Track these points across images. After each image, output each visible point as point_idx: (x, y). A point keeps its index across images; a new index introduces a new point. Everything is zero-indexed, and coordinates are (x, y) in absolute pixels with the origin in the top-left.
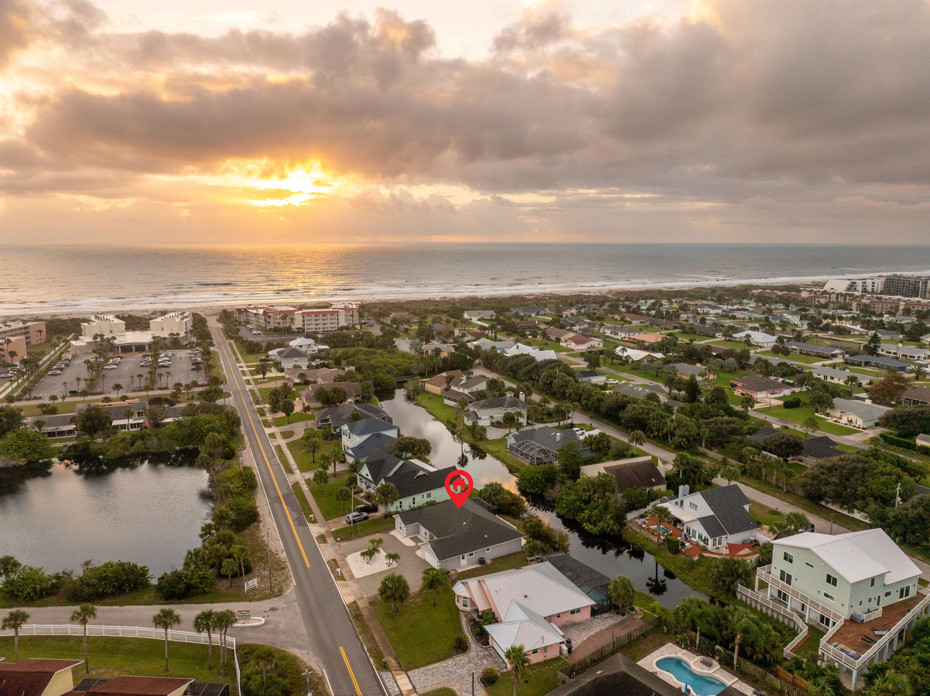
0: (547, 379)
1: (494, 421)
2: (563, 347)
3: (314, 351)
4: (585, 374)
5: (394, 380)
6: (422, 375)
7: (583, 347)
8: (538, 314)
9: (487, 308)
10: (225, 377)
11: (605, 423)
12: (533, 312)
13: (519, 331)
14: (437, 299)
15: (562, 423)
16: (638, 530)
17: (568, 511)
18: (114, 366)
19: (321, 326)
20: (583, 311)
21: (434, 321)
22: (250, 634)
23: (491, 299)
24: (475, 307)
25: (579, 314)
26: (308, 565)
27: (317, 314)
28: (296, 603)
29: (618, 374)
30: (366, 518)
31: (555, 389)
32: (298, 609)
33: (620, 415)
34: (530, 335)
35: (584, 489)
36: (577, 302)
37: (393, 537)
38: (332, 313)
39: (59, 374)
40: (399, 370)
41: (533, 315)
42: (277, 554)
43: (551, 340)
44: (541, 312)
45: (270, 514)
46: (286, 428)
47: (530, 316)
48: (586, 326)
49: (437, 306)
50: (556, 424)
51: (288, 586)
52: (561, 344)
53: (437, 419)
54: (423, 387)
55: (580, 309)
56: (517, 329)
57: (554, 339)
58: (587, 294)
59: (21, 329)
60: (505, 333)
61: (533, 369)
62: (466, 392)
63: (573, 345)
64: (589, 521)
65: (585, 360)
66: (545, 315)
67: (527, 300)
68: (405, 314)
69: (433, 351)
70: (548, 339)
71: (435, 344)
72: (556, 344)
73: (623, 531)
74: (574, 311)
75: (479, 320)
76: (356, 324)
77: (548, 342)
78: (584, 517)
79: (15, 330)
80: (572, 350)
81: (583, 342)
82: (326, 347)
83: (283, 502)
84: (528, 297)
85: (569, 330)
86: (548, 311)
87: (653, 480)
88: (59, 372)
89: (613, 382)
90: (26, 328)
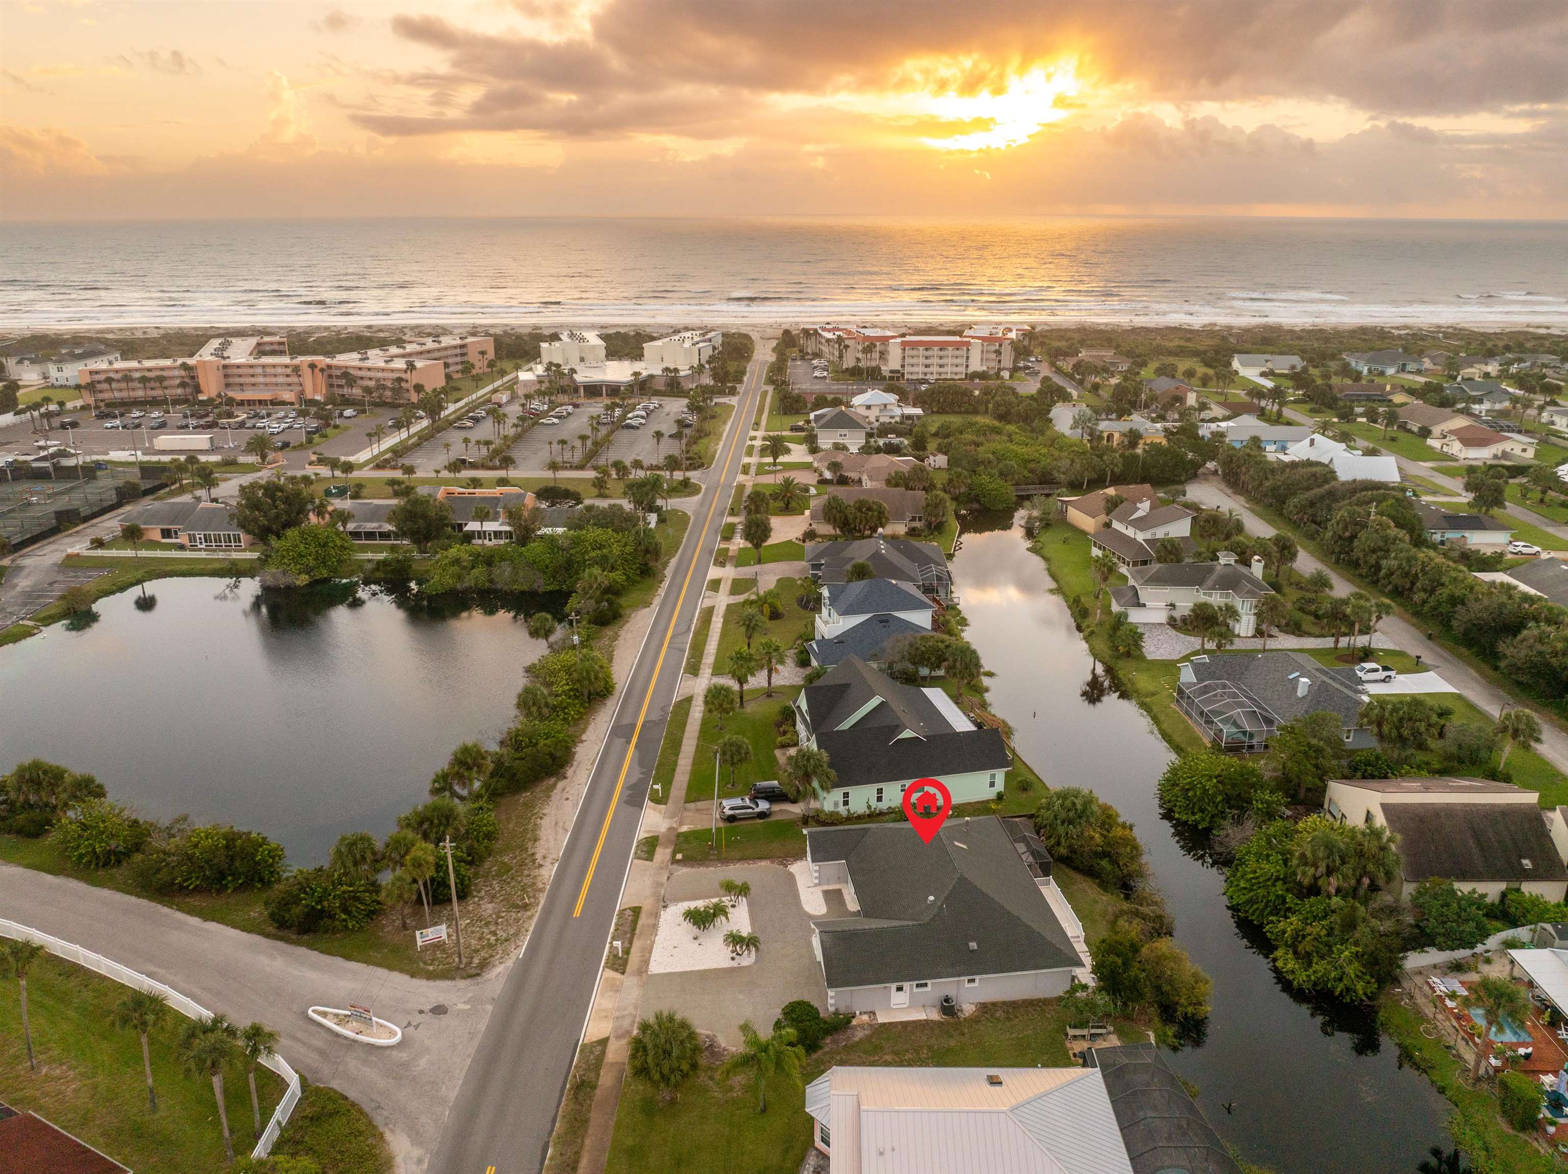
0: (1345, 529)
1: (1177, 614)
2: (1432, 448)
3: (892, 417)
4: (1455, 521)
5: (1011, 492)
6: (1075, 487)
7: (1482, 455)
8: (1403, 369)
9: (1289, 351)
10: (714, 456)
11: (1460, 656)
12: (1391, 365)
13: (1341, 404)
14: (1196, 327)
15: (1344, 642)
16: (1429, 1011)
17: (1251, 901)
18: (556, 421)
19: (935, 369)
20: (1514, 369)
21: (1160, 371)
22: (352, 1063)
23: (1309, 332)
24: (1264, 348)
25: (1504, 375)
26: (577, 913)
27: (928, 346)
28: (490, 1008)
29: (1550, 530)
30: (762, 815)
31: (1357, 554)
32: (482, 1026)
33: (1501, 647)
34: (1361, 415)
35: (1303, 855)
36: (1508, 348)
37: (791, 878)
38: (957, 346)
39: (470, 428)
40: (1031, 471)
41: (1391, 371)
42: (541, 866)
43: (1410, 431)
44: (1411, 367)
45: (593, 764)
46: (746, 572)
47: (1382, 374)
48: (1507, 404)
49: (1188, 340)
50: (1329, 642)
51: (506, 953)
52: (1430, 442)
53: (1059, 590)
54: (1063, 513)
55: (1510, 363)
56: (1335, 400)
57: (1415, 429)
58: (1543, 331)
59: (455, 347)
60: (1308, 406)
61: (1322, 498)
62: (1140, 537)
63: (1455, 448)
64: (1293, 946)
65: (1468, 487)
66: (1419, 372)
67: (1393, 338)
68: (1108, 354)
69: (1124, 435)
70: (1403, 427)
71: (1138, 420)
72: (1418, 441)
73: (1382, 1000)
74: (1492, 368)
75: (1263, 374)
76: (1004, 369)
77: (1401, 435)
78: (1284, 932)
79: (446, 349)
80: (1453, 458)
81: (1482, 443)
82: (919, 411)
83: (634, 740)
84: (1396, 332)
85: (1461, 411)
86: (1427, 363)
87: (1527, 863)
88: (469, 424)
89: (1525, 550)
90: (462, 346)
